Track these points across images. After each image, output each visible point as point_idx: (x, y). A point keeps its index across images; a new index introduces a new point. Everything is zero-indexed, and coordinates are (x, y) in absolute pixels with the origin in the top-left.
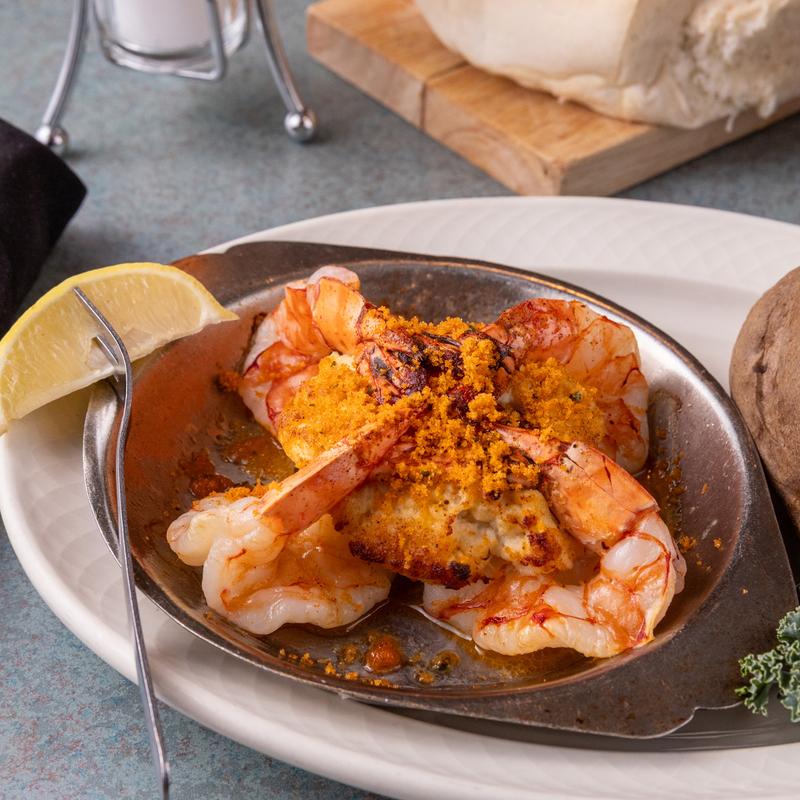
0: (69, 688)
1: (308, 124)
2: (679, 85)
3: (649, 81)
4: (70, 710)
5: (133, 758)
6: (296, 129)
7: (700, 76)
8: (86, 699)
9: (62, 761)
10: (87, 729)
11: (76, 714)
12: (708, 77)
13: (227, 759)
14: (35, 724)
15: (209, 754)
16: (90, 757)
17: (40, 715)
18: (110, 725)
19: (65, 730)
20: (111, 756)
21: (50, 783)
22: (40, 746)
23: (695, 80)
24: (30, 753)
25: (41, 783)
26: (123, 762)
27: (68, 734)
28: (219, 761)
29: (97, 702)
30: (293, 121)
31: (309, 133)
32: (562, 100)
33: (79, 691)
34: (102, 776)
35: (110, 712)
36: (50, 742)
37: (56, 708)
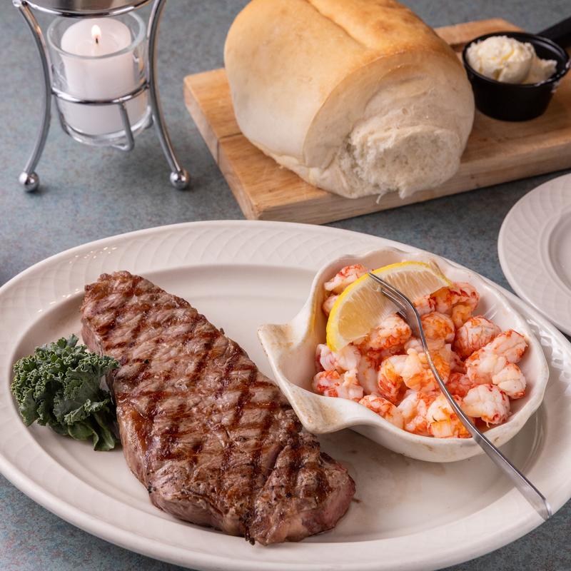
0: (36, 516)
1: (184, 179)
2: (344, 172)
3: (323, 167)
4: (35, 528)
5: (60, 559)
6: (176, 181)
7: (358, 169)
8: (44, 524)
9: (25, 556)
10: (40, 540)
11: (36, 531)
12: (362, 170)
13: (108, 566)
14: (14, 533)
15: (100, 562)
16: (39, 555)
17: (19, 529)
18: (52, 540)
19: (29, 539)
20: (50, 556)
21: (16, 566)
22: (15, 546)
23: (355, 171)
24: (9, 549)
25: (12, 565)
26: (55, 560)
27: (30, 541)
28: (104, 566)
29: (49, 526)
30: (174, 177)
31: (184, 184)
32: (281, 167)
33: (40, 519)
34: (43, 566)
35: (55, 533)
36: (20, 545)
37: (27, 526)
